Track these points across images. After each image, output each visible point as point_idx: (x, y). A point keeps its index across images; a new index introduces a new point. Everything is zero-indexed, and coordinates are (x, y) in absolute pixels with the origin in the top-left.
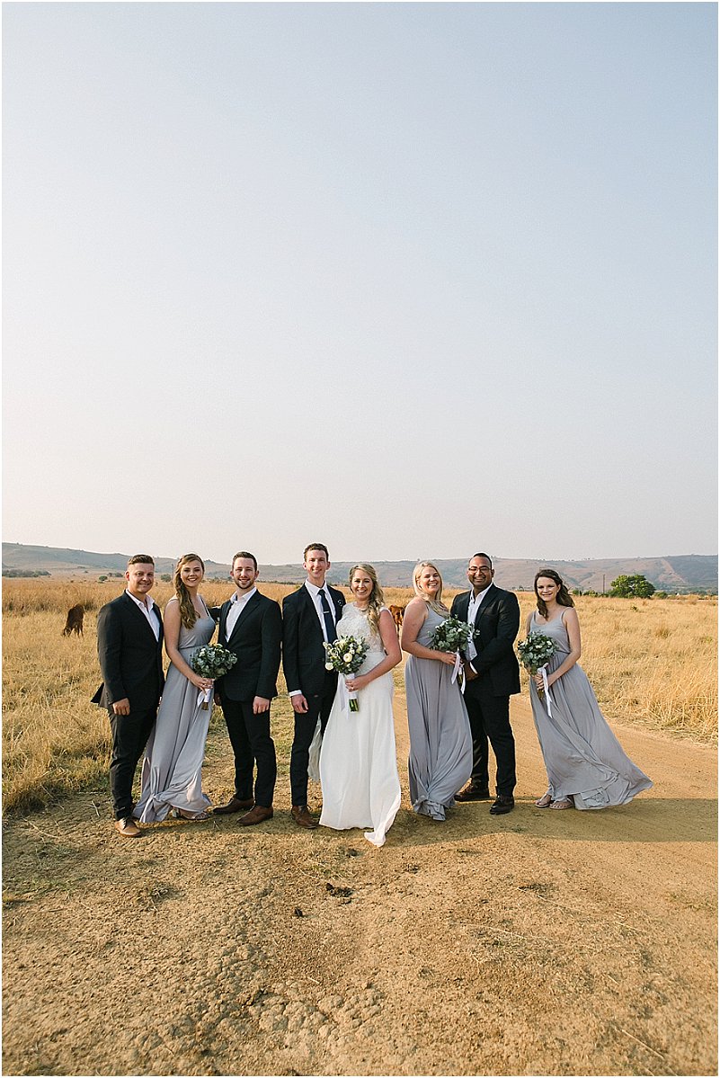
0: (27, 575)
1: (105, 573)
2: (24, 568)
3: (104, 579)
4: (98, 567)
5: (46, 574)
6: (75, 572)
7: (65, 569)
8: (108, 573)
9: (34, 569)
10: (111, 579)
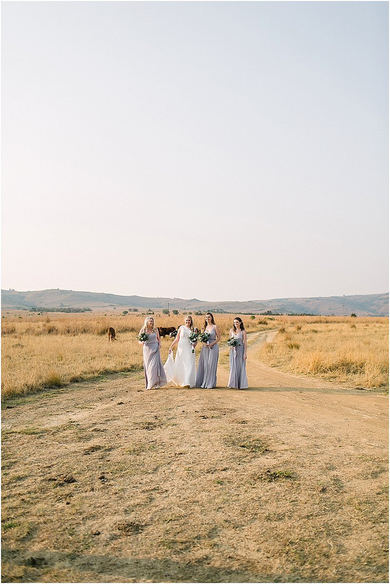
0: (78, 311)
1: (126, 309)
2: (76, 306)
3: (126, 312)
4: (122, 305)
5: (89, 310)
6: (108, 308)
7: (101, 307)
8: (128, 308)
9: (82, 307)
10: (130, 313)
